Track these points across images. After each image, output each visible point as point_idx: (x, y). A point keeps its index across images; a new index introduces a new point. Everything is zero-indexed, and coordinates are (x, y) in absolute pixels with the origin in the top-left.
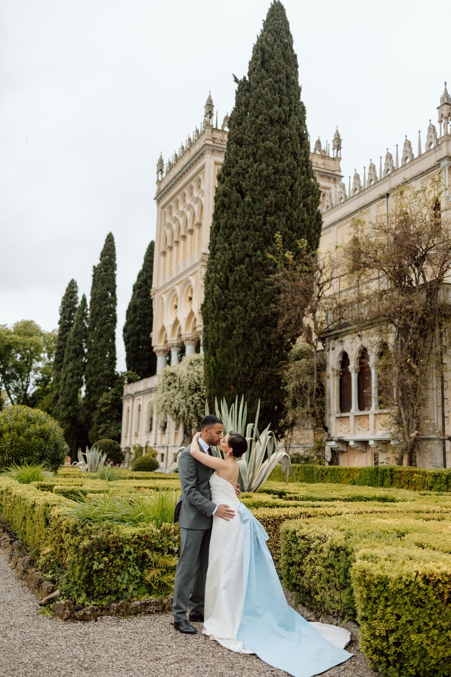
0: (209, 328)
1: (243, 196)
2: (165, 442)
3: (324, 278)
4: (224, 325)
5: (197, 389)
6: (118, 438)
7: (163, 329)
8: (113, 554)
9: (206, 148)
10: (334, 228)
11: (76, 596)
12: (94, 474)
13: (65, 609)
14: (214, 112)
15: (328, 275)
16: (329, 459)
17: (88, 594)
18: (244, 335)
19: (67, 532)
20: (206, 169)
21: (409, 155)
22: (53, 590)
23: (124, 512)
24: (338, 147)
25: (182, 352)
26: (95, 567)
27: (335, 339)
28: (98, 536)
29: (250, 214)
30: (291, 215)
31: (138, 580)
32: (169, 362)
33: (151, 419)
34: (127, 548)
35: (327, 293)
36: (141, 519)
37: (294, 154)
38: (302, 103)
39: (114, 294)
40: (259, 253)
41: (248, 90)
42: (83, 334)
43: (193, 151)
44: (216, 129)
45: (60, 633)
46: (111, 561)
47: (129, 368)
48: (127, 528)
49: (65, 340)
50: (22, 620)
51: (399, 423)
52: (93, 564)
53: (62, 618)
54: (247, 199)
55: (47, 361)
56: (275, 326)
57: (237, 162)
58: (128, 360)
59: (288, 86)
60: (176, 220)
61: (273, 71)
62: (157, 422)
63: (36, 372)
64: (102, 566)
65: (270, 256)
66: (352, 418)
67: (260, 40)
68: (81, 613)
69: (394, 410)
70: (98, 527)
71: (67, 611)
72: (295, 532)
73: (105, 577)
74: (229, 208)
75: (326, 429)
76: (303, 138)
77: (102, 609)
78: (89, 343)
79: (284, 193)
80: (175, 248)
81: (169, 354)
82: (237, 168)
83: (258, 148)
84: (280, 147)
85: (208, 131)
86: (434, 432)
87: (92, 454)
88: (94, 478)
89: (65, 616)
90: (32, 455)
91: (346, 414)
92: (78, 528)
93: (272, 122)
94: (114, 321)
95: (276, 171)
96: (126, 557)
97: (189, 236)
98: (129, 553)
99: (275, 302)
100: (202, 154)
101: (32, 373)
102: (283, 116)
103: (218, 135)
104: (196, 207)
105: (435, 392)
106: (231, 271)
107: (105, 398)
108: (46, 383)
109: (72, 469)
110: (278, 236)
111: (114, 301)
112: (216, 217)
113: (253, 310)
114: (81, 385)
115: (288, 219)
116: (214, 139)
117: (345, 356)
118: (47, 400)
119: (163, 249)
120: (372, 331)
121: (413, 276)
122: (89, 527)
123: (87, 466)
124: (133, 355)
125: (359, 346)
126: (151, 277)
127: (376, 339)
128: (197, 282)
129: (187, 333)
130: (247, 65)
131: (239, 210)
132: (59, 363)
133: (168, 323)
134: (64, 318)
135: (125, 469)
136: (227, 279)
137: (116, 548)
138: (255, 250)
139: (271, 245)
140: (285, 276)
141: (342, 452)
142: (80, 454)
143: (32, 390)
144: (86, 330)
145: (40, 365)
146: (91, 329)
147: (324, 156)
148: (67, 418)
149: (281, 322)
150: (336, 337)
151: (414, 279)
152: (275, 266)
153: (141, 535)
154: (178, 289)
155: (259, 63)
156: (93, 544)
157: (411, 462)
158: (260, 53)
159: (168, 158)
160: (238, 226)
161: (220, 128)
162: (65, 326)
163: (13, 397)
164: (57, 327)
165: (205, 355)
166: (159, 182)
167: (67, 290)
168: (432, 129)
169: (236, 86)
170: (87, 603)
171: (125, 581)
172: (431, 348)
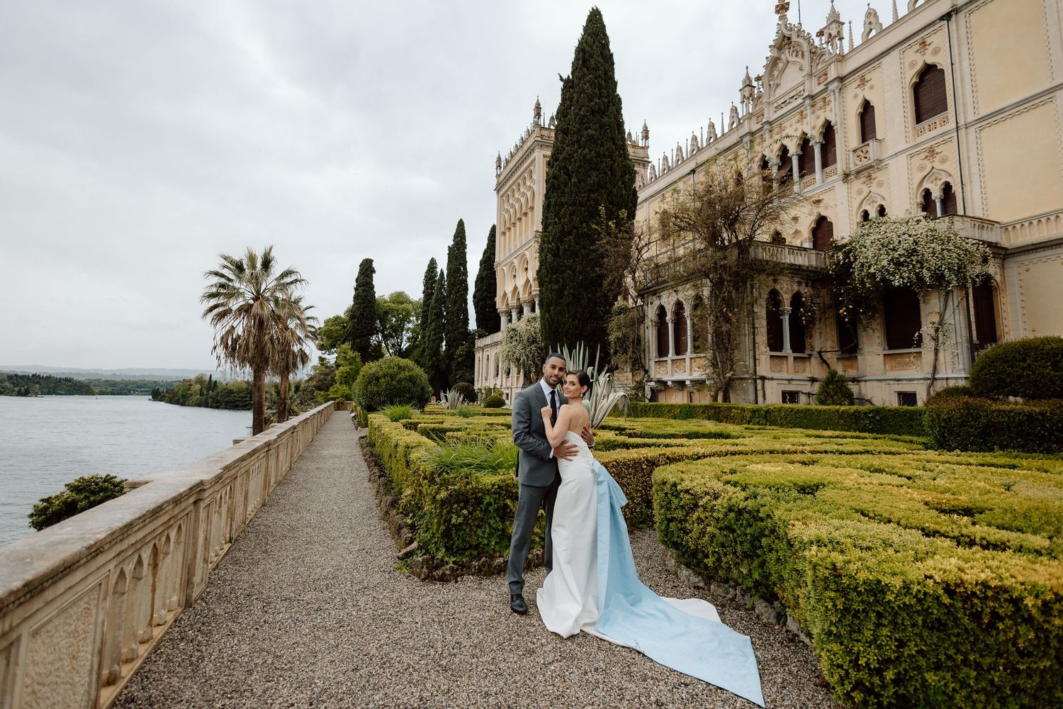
0: (544, 290)
1: (570, 178)
2: (509, 384)
3: (643, 243)
4: (556, 287)
5: (534, 341)
6: (472, 382)
7: (505, 294)
8: (472, 506)
9: (536, 143)
10: (646, 204)
11: (434, 549)
12: (455, 411)
13: (423, 567)
14: (542, 114)
15: (646, 240)
16: (649, 397)
17: (447, 549)
18: (574, 294)
19: (425, 478)
20: (536, 162)
21: (713, 135)
22: (411, 541)
23: (483, 458)
24: (646, 137)
25: (521, 312)
26: (453, 521)
27: (653, 295)
28: (456, 487)
29: (576, 192)
30: (611, 192)
31: (500, 533)
32: (510, 321)
33: (498, 366)
34: (487, 499)
35: (645, 256)
36: (500, 466)
37: (613, 139)
38: (618, 95)
39: (465, 268)
40: (584, 225)
41: (571, 87)
42: (441, 300)
43: (525, 148)
44: (544, 128)
45: (416, 601)
46: (470, 513)
47: (478, 327)
48: (486, 477)
49: (428, 306)
50: (377, 578)
51: (714, 365)
52: (452, 517)
53: (419, 578)
54: (573, 180)
55: (416, 323)
56: (601, 285)
57: (564, 149)
58: (477, 320)
59: (606, 81)
60: (513, 206)
61: (593, 69)
62: (502, 368)
63: (407, 332)
64: (460, 520)
65: (594, 226)
66: (669, 362)
67: (581, 43)
68: (440, 572)
69: (709, 354)
70: (455, 475)
71: (425, 570)
72: (675, 485)
73: (465, 530)
74: (559, 188)
75: (646, 372)
76: (620, 125)
77: (463, 566)
78: (447, 308)
79: (605, 173)
80: (512, 229)
81: (510, 315)
82: (564, 154)
83: (581, 136)
84: (600, 134)
85: (537, 130)
86: (747, 372)
87: (452, 395)
88: (453, 415)
89: (423, 576)
90: (403, 396)
91: (665, 359)
92: (435, 476)
93: (593, 113)
94: (466, 289)
95: (598, 155)
96: (486, 509)
97: (524, 218)
98: (490, 504)
99: (599, 266)
100: (533, 150)
101: (404, 332)
102: (603, 107)
103: (545, 133)
104: (529, 194)
105: (747, 337)
106: (562, 242)
107: (460, 351)
108: (416, 340)
109: (436, 407)
110: (602, 208)
111: (465, 273)
112: (547, 196)
113: (580, 273)
114: (442, 341)
115: (608, 195)
116: (542, 136)
117: (662, 310)
118: (416, 352)
119: (503, 230)
120: (688, 286)
121: (725, 235)
122: (446, 476)
123: (448, 404)
124: (481, 316)
125: (675, 299)
126: (494, 254)
127: (691, 293)
128: (531, 255)
129: (524, 296)
130: (570, 65)
131: (567, 190)
132: (424, 325)
133: (509, 290)
134: (427, 289)
135: (478, 406)
136: (558, 248)
137: (475, 499)
138: (582, 224)
139: (595, 218)
140: (608, 243)
141: (661, 391)
142: (442, 394)
143: (405, 345)
144: (444, 297)
145: (410, 326)
146: (448, 296)
147: (635, 146)
148: (433, 366)
149: (605, 283)
150: (654, 293)
151: (727, 238)
152: (599, 234)
153: (502, 484)
154: (516, 261)
155: (580, 62)
156: (450, 495)
157: (726, 399)
158: (581, 54)
159: (505, 155)
160: (566, 203)
161: (546, 126)
162: (428, 294)
163: (391, 351)
164: (422, 296)
165: (541, 313)
166: (498, 176)
167: (429, 266)
168: (734, 110)
169: (562, 83)
170: (446, 559)
171: (486, 536)
172: (743, 299)
